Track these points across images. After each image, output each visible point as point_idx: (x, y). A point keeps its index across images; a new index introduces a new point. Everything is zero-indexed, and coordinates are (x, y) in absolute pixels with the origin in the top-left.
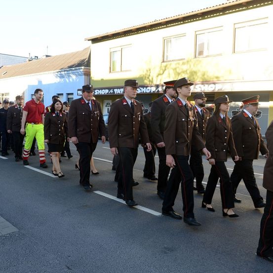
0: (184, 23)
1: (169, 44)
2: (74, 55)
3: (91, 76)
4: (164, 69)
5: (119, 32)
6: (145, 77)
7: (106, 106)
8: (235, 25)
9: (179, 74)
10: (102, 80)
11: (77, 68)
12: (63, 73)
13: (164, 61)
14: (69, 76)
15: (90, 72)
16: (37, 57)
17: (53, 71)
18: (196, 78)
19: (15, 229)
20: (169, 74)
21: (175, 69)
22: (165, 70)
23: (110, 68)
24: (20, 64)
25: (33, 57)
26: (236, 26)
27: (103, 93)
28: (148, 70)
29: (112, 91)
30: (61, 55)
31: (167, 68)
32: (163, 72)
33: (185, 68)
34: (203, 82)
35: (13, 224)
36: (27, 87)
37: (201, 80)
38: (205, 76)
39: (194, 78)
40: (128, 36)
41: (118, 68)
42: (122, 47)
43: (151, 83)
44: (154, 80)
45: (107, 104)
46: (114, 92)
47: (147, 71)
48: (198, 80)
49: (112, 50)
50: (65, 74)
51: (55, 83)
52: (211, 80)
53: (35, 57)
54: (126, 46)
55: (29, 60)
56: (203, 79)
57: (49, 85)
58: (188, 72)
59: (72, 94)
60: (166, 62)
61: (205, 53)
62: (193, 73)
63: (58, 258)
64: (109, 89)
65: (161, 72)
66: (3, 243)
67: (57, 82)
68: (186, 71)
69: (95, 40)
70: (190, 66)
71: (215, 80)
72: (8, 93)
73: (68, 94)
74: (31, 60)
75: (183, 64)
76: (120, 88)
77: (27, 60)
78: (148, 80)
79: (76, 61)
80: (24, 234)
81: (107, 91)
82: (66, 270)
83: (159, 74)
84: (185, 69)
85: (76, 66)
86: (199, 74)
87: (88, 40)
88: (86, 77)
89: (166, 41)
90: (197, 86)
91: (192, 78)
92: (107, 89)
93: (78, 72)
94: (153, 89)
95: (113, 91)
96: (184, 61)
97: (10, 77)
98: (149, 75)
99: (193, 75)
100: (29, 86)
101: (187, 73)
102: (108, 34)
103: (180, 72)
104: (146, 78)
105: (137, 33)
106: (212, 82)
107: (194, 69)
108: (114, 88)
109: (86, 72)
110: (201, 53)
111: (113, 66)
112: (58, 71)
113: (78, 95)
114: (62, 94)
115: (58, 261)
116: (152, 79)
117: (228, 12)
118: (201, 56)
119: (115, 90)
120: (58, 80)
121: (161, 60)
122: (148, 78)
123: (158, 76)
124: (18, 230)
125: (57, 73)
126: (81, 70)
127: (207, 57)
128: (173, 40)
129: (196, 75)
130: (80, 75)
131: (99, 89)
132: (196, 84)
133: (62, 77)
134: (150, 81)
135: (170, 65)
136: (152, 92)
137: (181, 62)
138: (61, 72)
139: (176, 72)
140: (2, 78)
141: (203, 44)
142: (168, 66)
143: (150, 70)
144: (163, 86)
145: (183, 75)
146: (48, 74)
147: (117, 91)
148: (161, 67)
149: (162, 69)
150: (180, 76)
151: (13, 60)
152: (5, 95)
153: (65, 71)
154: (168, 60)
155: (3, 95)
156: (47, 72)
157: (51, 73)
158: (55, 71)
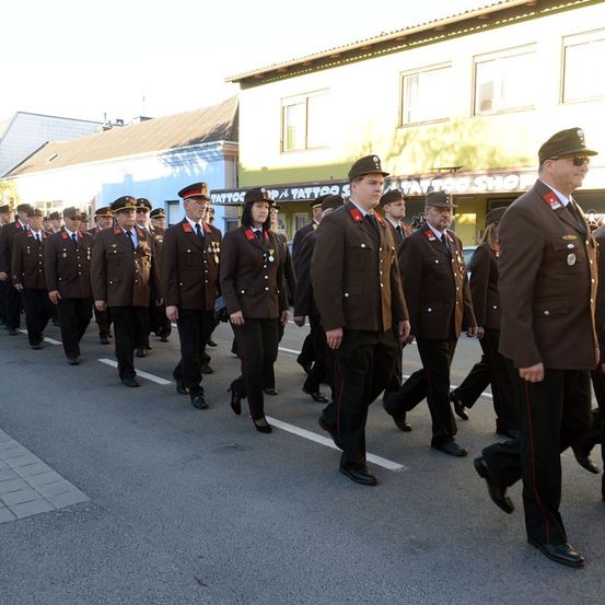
0: (447, 38)
1: (414, 84)
2: (202, 114)
3: (241, 160)
4: (402, 142)
5: (301, 61)
8: (566, 39)
9: (436, 153)
10: (264, 169)
11: (209, 144)
12: (177, 155)
13: (401, 125)
14: (192, 161)
15: (237, 152)
16: (122, 121)
17: (155, 153)
18: (474, 162)
19: (82, 497)
20: (414, 154)
21: (428, 142)
22: (405, 144)
23: (282, 142)
24: (85, 137)
25: (114, 122)
26: (568, 42)
28: (367, 145)
29: (286, 194)
30: (172, 117)
31: (408, 140)
32: (400, 152)
33: (449, 139)
34: (490, 170)
35: (77, 484)
36: (101, 189)
37: (487, 167)
38: (496, 158)
39: (469, 163)
40: (321, 69)
41: (299, 142)
42: (308, 95)
46: (291, 196)
47: (364, 148)
48: (478, 168)
49: (285, 103)
50: (184, 157)
51: (162, 178)
52: (510, 166)
53: (118, 121)
54: (316, 94)
55: (105, 129)
56: (491, 164)
57: (148, 182)
58: (457, 148)
60: (407, 126)
61: (496, 105)
62: (468, 151)
63: (177, 561)
64: (280, 188)
65: (397, 151)
66: (57, 527)
67: (165, 176)
68: (453, 146)
69: (248, 82)
70: (461, 136)
71: (519, 166)
72: (61, 201)
74: (108, 129)
75: (446, 130)
76: (303, 187)
77: (100, 127)
79: (207, 128)
80: (102, 509)
81: (275, 194)
82: (195, 587)
83: (392, 155)
85: (207, 140)
86: (483, 154)
87: (233, 82)
88: (229, 163)
89: (406, 80)
90: (478, 181)
91: (465, 163)
92: (275, 189)
93: (211, 153)
95: (289, 192)
96: (447, 124)
97: (64, 165)
99: (468, 156)
100: (104, 185)
101: (454, 152)
102: (277, 67)
103: (438, 148)
105: (342, 64)
106: (511, 170)
107: (468, 141)
108: (290, 187)
109: (228, 151)
110: (486, 105)
111: (288, 138)
112: (166, 150)
114: (177, 202)
115: (177, 566)
117: (547, 10)
118: (487, 112)
119: (294, 192)
120: (168, 171)
121: (397, 123)
123: (388, 159)
124: (89, 499)
125: (165, 157)
126: (219, 148)
127: (499, 113)
128: (422, 76)
129: (475, 154)
130: (215, 159)
132: (474, 176)
133: (176, 163)
135: (416, 132)
137: (441, 126)
138: (173, 153)
139: (430, 148)
140: (47, 168)
141: (491, 83)
142: (411, 136)
143: (370, 146)
144: (399, 181)
145: (445, 155)
146: (147, 156)
147: (298, 194)
148: (395, 137)
149: (399, 144)
150: (438, 158)
151: (70, 128)
152: (55, 206)
153: (182, 150)
154: (412, 121)
155: (49, 205)
156: (144, 154)
157: (152, 156)
158: (161, 152)
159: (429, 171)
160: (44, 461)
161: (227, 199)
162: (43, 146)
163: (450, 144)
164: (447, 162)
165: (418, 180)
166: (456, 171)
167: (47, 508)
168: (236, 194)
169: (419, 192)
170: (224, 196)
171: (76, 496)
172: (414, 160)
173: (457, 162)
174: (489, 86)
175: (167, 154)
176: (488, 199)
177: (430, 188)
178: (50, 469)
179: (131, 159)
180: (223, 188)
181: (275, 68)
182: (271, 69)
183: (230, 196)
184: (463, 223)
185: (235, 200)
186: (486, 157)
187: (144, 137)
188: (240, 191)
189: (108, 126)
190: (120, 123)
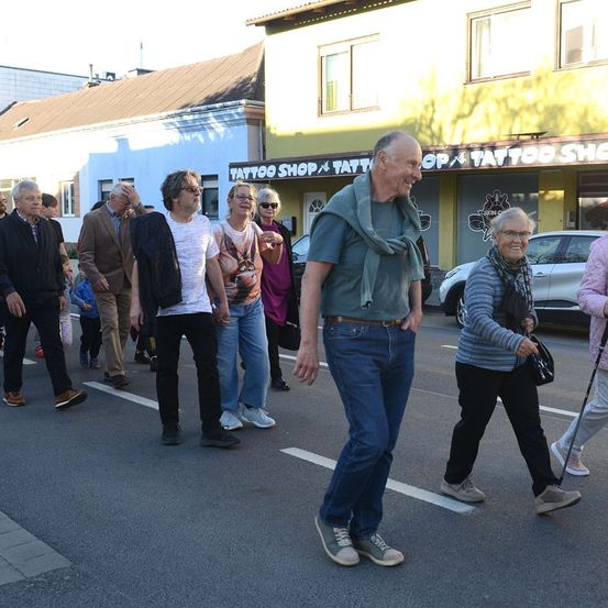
1: (485, 30)
2: (218, 66)
3: (267, 124)
4: (472, 101)
6: (421, 125)
7: (311, 210)
9: (514, 114)
10: (299, 135)
11: (229, 103)
12: (186, 117)
13: (470, 80)
14: (206, 127)
15: (264, 115)
16: (113, 75)
17: (157, 115)
18: (562, 125)
19: (61, 562)
20: (487, 116)
21: (505, 100)
22: (476, 103)
23: (321, 102)
24: (66, 95)
25: (102, 76)
27: (302, 173)
28: (429, 104)
29: (326, 167)
30: (180, 69)
31: (480, 97)
32: (471, 112)
33: (530, 96)
34: (582, 135)
35: (53, 545)
36: (86, 159)
37: (578, 132)
39: (557, 126)
40: (368, 9)
41: (341, 102)
42: (352, 43)
43: (436, 143)
44: (444, 131)
45: (314, 203)
46: (332, 170)
47: (426, 107)
48: (568, 132)
49: (324, 52)
50: (194, 120)
51: (167, 146)
52: (605, 130)
53: (108, 74)
54: (362, 41)
55: (91, 85)
56: (582, 128)
57: (148, 151)
58: (541, 108)
59: (215, 177)
60: (479, 81)
61: (586, 57)
62: (555, 112)
64: (319, 160)
65: (466, 110)
66: (27, 602)
68: (535, 105)
69: (276, 25)
70: (546, 91)
73: (204, 178)
74: (95, 85)
75: (527, 85)
76: (348, 159)
77: (85, 82)
78: (429, 132)
79: (227, 82)
80: (86, 576)
81: (312, 167)
83: (460, 116)
84: (530, 102)
85: (226, 99)
86: (572, 114)
87: (257, 25)
88: (254, 128)
89: (475, 24)
90: (566, 149)
91: (551, 125)
92: (313, 161)
93: (231, 115)
94: (443, 159)
95: (331, 165)
96: (527, 78)
97: (38, 132)
98: (432, 120)
99: (555, 118)
100: (92, 156)
101: (538, 113)
102: (313, 6)
103: (517, 108)
104: (424, 129)
107: (553, 99)
109: (252, 113)
110: (574, 55)
111: (328, 96)
112: (172, 112)
113: (231, 179)
116: (440, 129)
118: (575, 65)
120: (173, 137)
121: (464, 78)
122: (429, 127)
123: (455, 122)
124: (70, 564)
125: (172, 120)
126: (240, 110)
127: (591, 64)
128: (495, 20)
129: (563, 115)
130: (233, 123)
131: (291, 162)
132: (563, 143)
133: (186, 128)
134: (433, 136)
135: (489, 89)
136: (439, 167)
137: (520, 80)
138: (180, 115)
139: (507, 106)
140: (15, 137)
141: (580, 29)
142: (484, 92)
143: (433, 105)
144: (470, 149)
145: (526, 116)
146: (146, 120)
147: (341, 167)
148: (464, 95)
149: (469, 102)
150: (517, 119)
151: (45, 83)
153: (193, 112)
154: (483, 75)
156: (142, 118)
157: (153, 120)
158: (165, 114)
159: (505, 138)
160: (10, 515)
161: (251, 174)
162: (10, 107)
163: (531, 103)
164: (528, 124)
165: (493, 148)
166: (537, 137)
167: (15, 577)
168: (263, 168)
169: (494, 164)
170: (247, 170)
171: (52, 561)
172: (488, 122)
173: (540, 126)
174: (577, 33)
175: (172, 116)
176: (578, 172)
177: (507, 159)
178: (18, 526)
179: (126, 124)
180: (246, 160)
181: (309, 7)
182: (304, 8)
183: (254, 170)
184: (550, 201)
185: (261, 176)
186: (576, 119)
188: (267, 164)
189: (95, 81)
190: (110, 77)
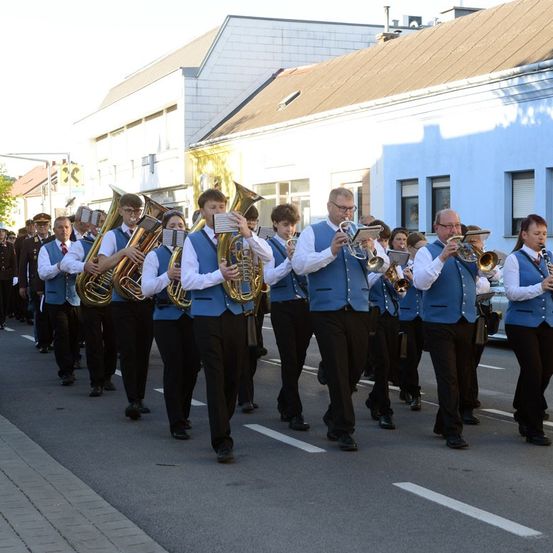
12: (530, 79)
16: (419, 19)
17: (485, 77)
24: (352, 54)
25: (403, 22)
36: (379, 154)
50: (543, 83)
51: (499, 129)
53: (411, 19)
55: (388, 37)
57: (469, 137)
67: (506, 124)
72: (306, 181)
74: (393, 37)
77: (379, 34)
97: (313, 112)
100: (386, 148)
112: (507, 72)
114: (530, 174)
120: (508, 114)
125: (504, 84)
138: (516, 75)
140: (280, 118)
146: (471, 86)
152: (294, 190)
153: (540, 70)
155: (284, 188)
156: (463, 82)
157: (480, 84)
158: (496, 75)
162: (273, 77)
175: (505, 78)
179: (439, 93)
187: (462, 48)
189: (392, 31)
190: (415, 23)
